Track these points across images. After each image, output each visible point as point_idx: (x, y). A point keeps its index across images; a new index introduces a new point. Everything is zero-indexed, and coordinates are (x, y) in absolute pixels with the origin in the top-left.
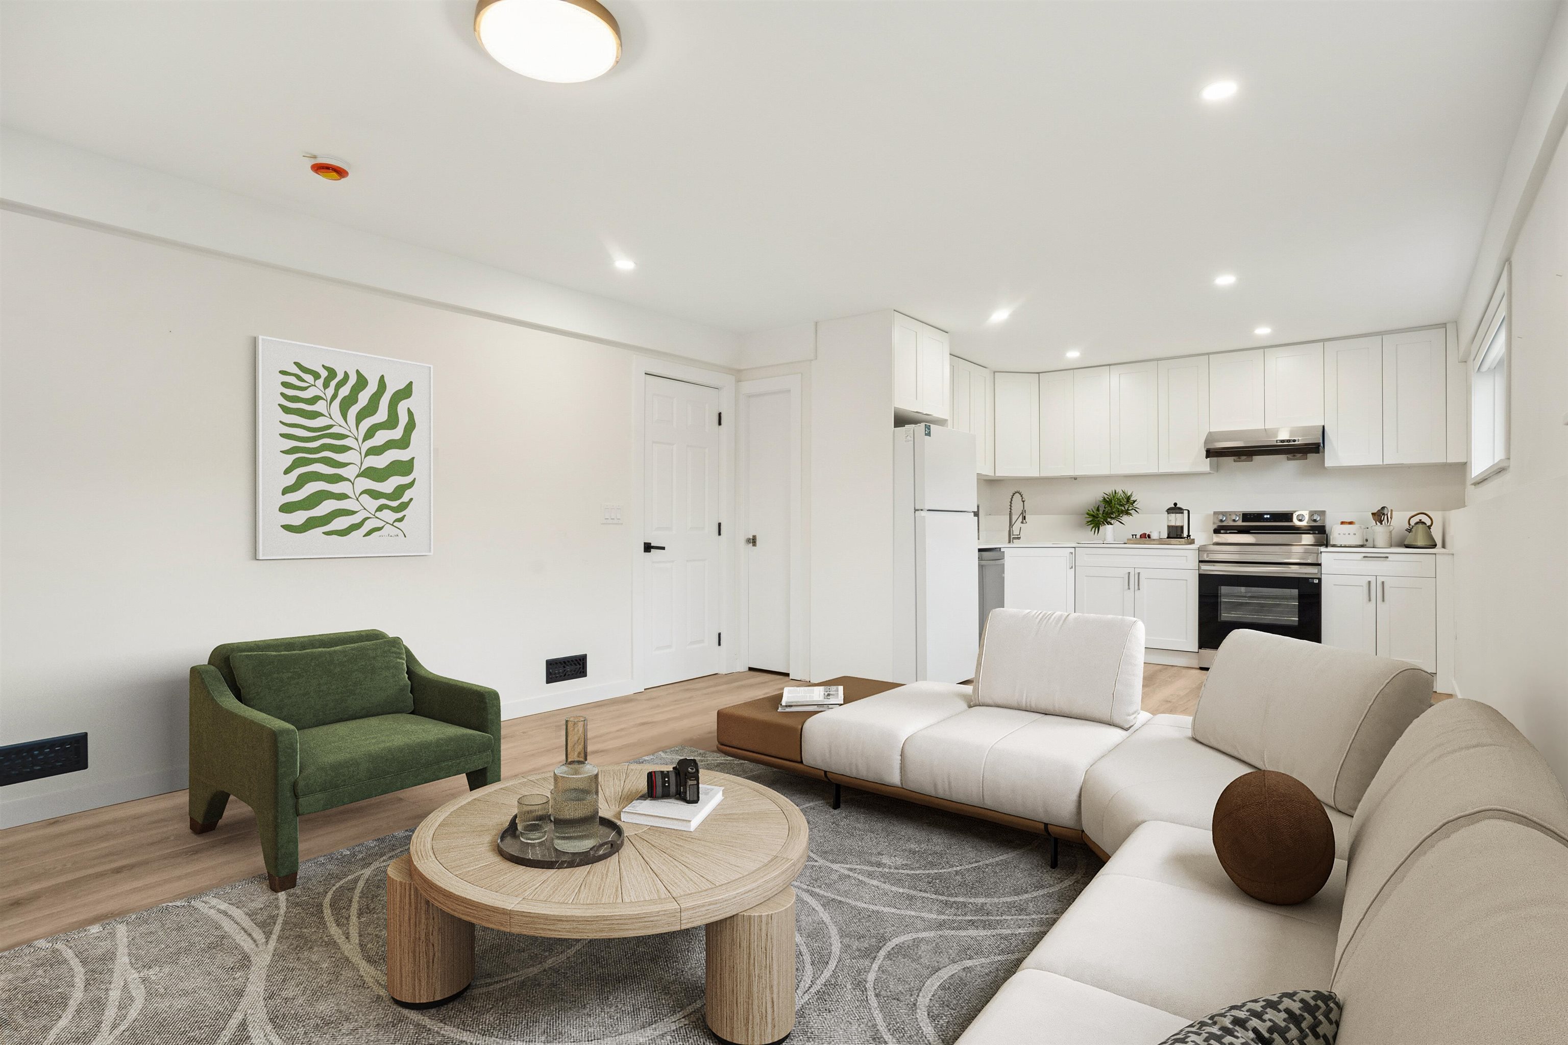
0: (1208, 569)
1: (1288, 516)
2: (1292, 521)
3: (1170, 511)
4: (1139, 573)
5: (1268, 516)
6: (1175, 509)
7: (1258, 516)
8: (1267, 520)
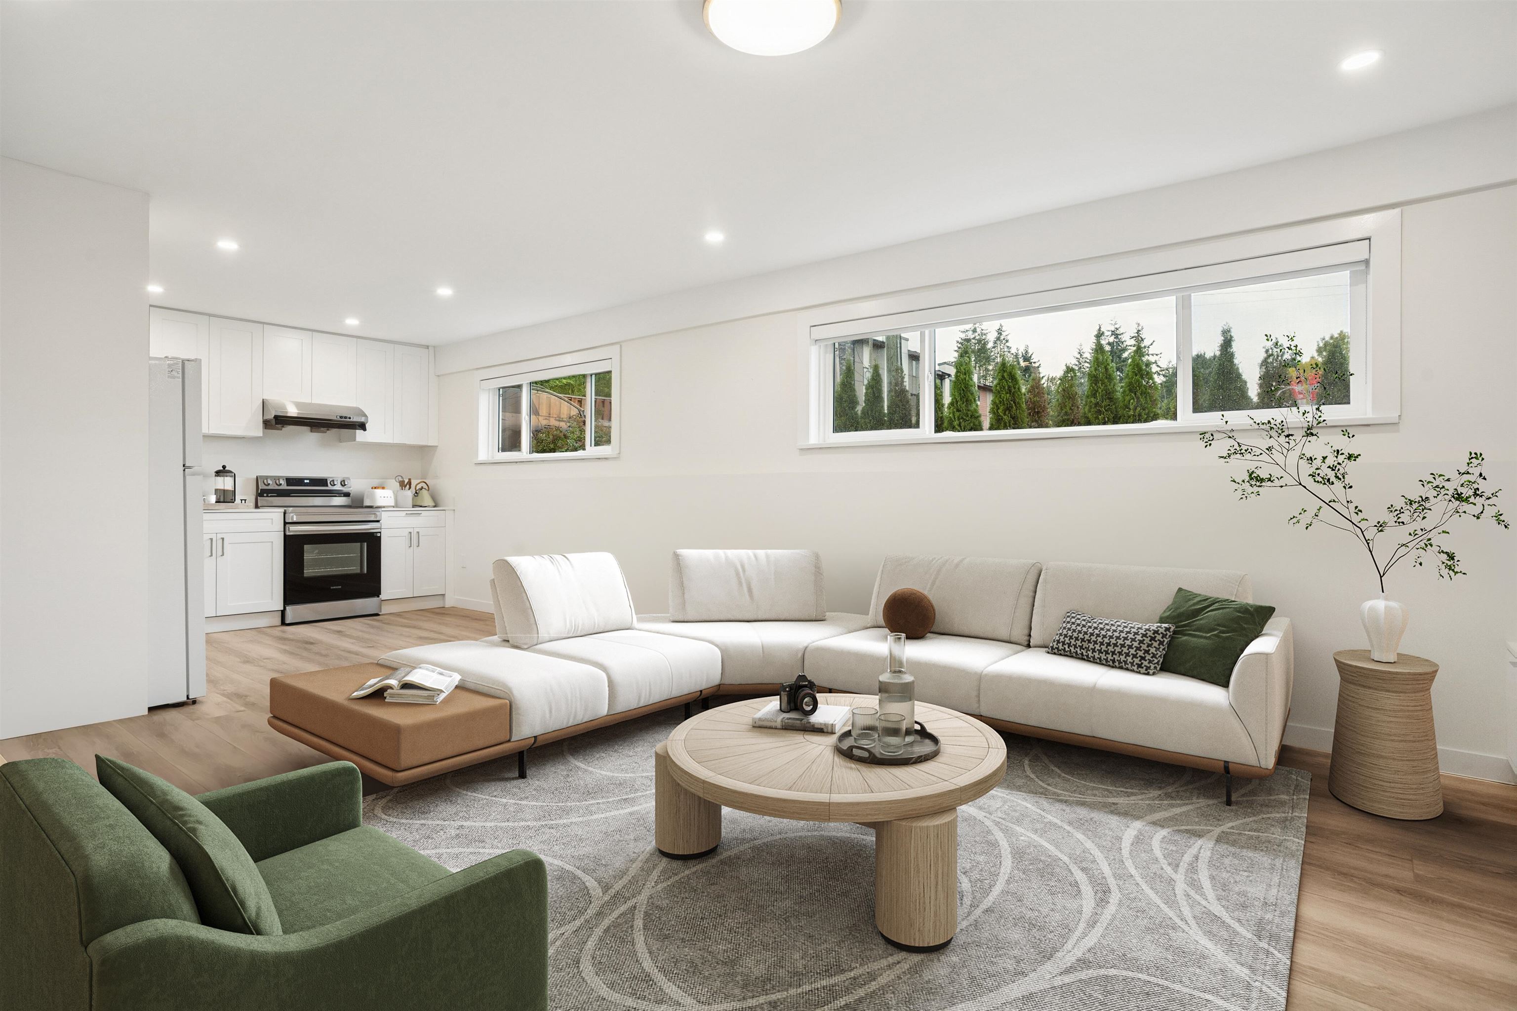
0: (294, 530)
1: (323, 482)
2: (327, 486)
3: (218, 473)
4: (223, 539)
5: (308, 481)
6: (222, 472)
7: (299, 481)
8: (307, 485)
